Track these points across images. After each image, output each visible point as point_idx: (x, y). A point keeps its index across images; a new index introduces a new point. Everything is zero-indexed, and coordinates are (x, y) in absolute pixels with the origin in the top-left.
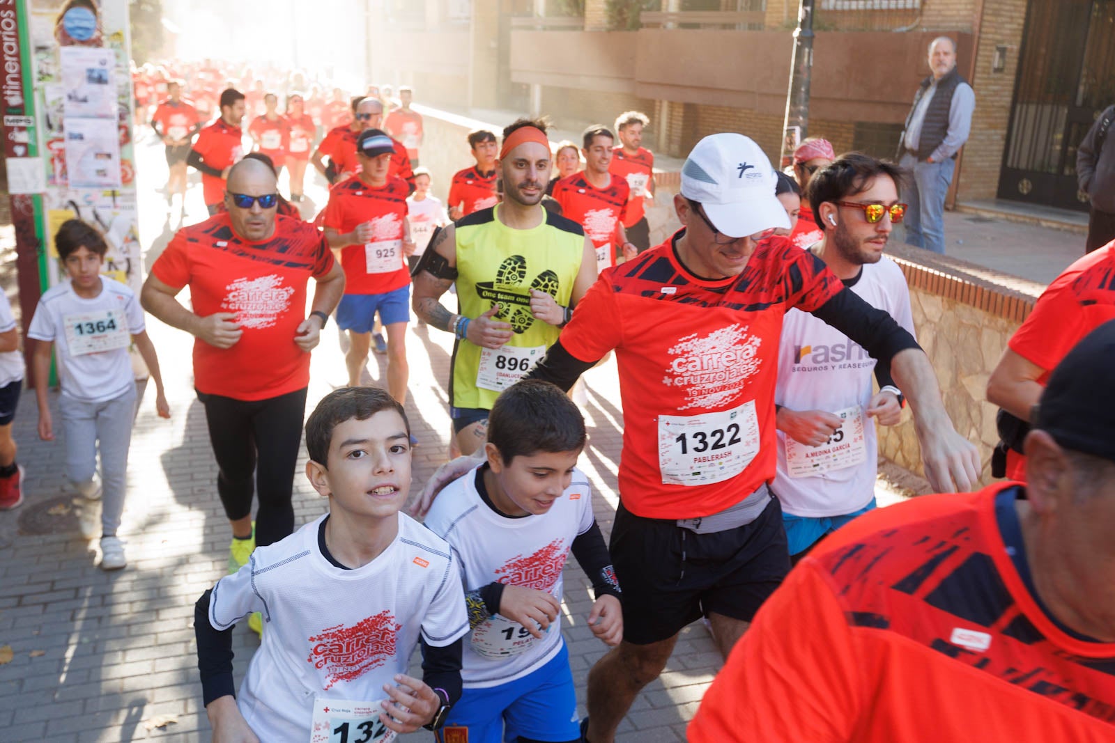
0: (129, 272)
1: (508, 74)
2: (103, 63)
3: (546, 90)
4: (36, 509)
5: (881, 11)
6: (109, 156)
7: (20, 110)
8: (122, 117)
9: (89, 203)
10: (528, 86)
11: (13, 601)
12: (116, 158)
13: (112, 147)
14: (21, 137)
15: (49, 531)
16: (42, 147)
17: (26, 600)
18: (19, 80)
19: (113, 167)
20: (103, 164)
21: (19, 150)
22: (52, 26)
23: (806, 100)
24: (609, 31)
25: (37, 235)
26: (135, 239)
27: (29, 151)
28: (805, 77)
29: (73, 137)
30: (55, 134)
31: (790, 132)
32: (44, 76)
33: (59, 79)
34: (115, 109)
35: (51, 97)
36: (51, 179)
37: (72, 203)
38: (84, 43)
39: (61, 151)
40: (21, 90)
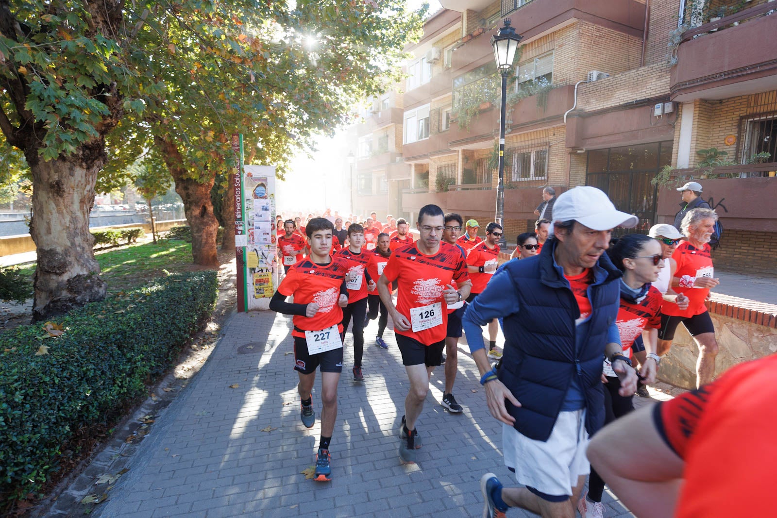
0: (273, 272)
1: (402, 210)
2: (267, 204)
3: (414, 214)
4: (243, 347)
5: (533, 181)
6: (268, 234)
7: (240, 219)
8: (272, 221)
9: (261, 249)
10: (409, 213)
11: (238, 372)
12: (270, 234)
13: (269, 231)
14: (240, 228)
15: (248, 353)
16: (246, 231)
17: (241, 372)
18: (241, 210)
19: (269, 238)
20: (266, 236)
21: (239, 232)
22: (252, 193)
23: (503, 209)
24: (437, 192)
25: (244, 260)
26: (275, 261)
27: (242, 233)
28: (502, 201)
29: (256, 228)
30: (251, 227)
31: (498, 220)
32: (248, 208)
33: (253, 209)
34: (270, 219)
35: (250, 215)
36: (249, 242)
37: (255, 249)
38: (261, 198)
39: (252, 232)
40: (241, 213)
